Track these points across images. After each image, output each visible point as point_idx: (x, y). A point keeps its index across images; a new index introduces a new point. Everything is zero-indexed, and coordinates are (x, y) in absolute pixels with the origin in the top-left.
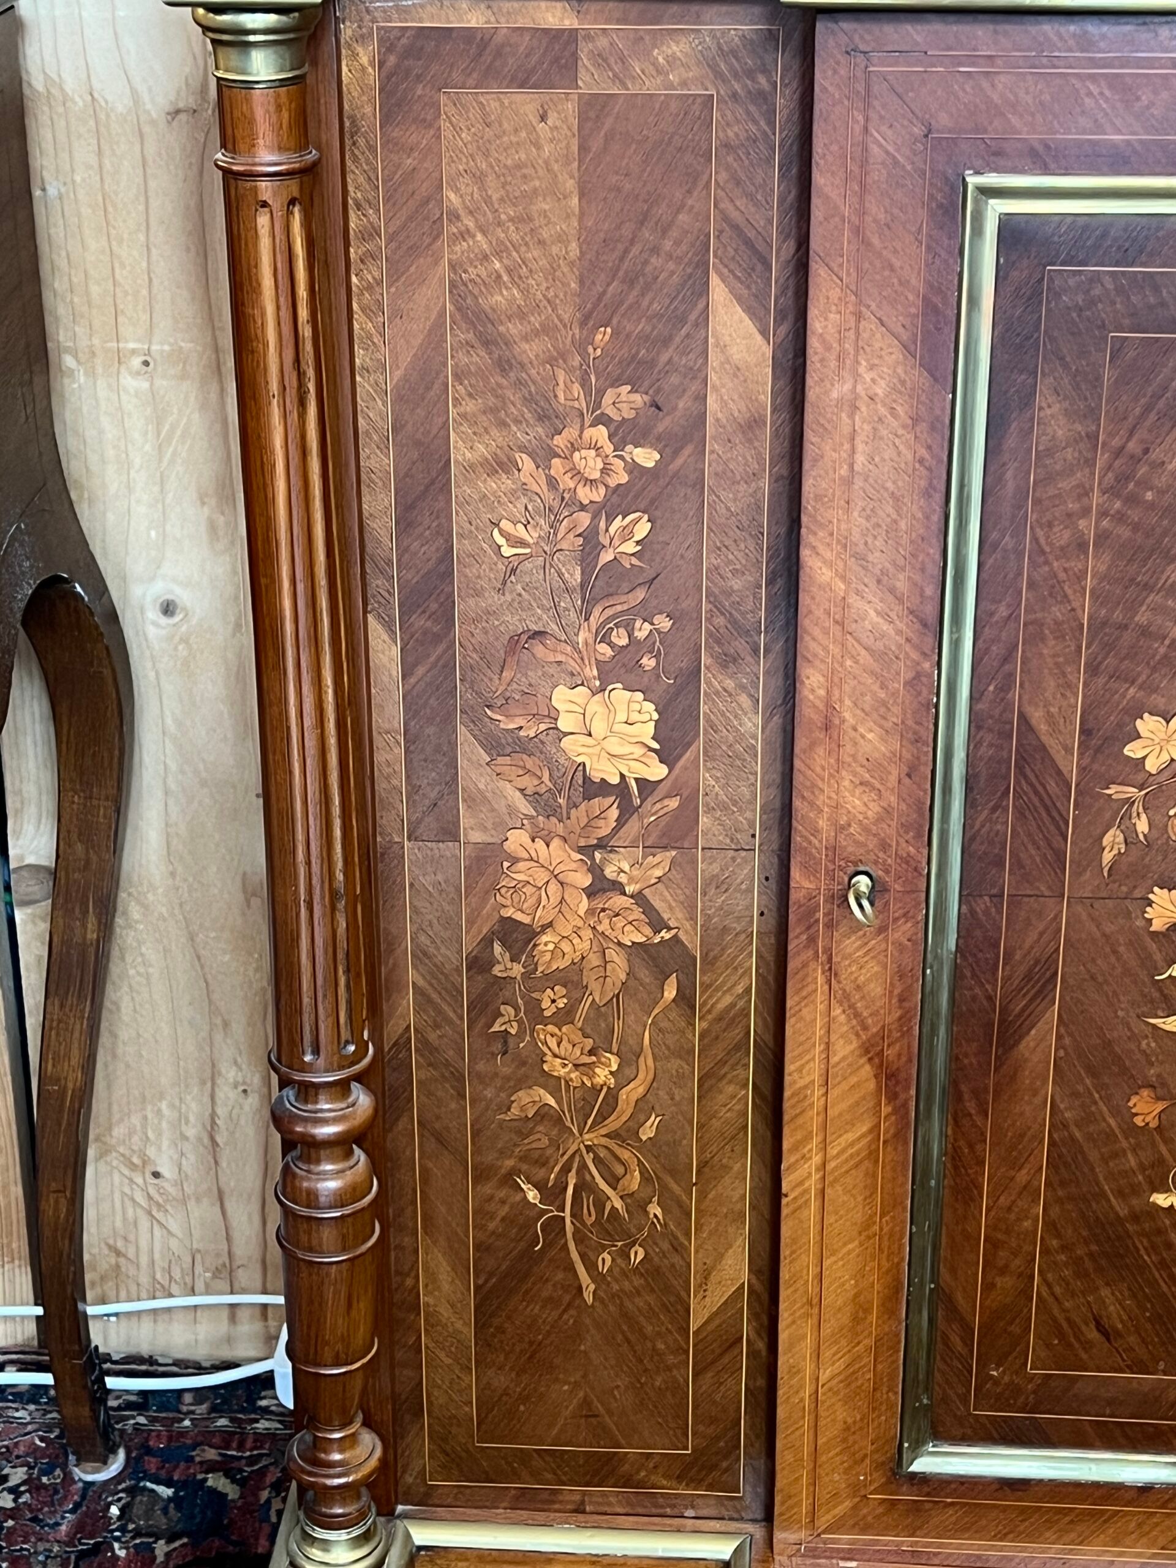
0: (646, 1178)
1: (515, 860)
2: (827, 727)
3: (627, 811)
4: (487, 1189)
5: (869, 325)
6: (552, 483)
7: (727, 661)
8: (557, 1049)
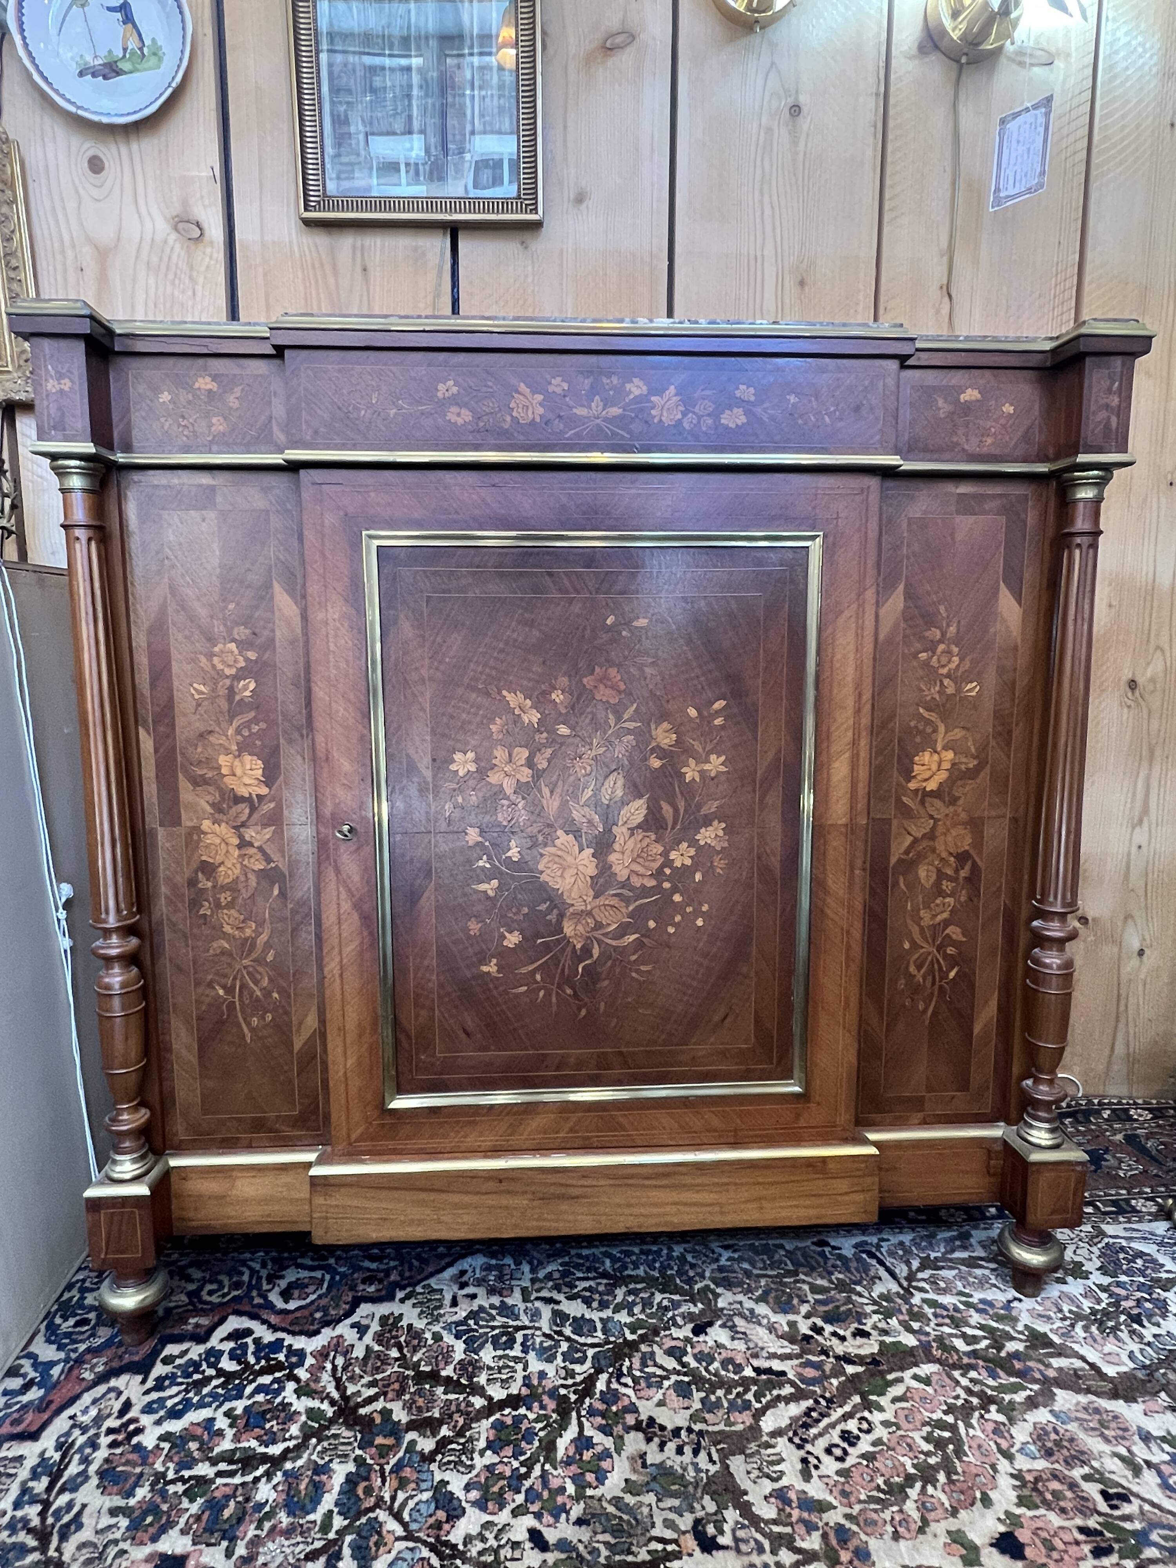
0: (271, 980)
1: (205, 833)
2: (327, 759)
3: (253, 809)
4: (200, 990)
5: (330, 590)
6: (214, 666)
7: (290, 741)
8: (229, 921)
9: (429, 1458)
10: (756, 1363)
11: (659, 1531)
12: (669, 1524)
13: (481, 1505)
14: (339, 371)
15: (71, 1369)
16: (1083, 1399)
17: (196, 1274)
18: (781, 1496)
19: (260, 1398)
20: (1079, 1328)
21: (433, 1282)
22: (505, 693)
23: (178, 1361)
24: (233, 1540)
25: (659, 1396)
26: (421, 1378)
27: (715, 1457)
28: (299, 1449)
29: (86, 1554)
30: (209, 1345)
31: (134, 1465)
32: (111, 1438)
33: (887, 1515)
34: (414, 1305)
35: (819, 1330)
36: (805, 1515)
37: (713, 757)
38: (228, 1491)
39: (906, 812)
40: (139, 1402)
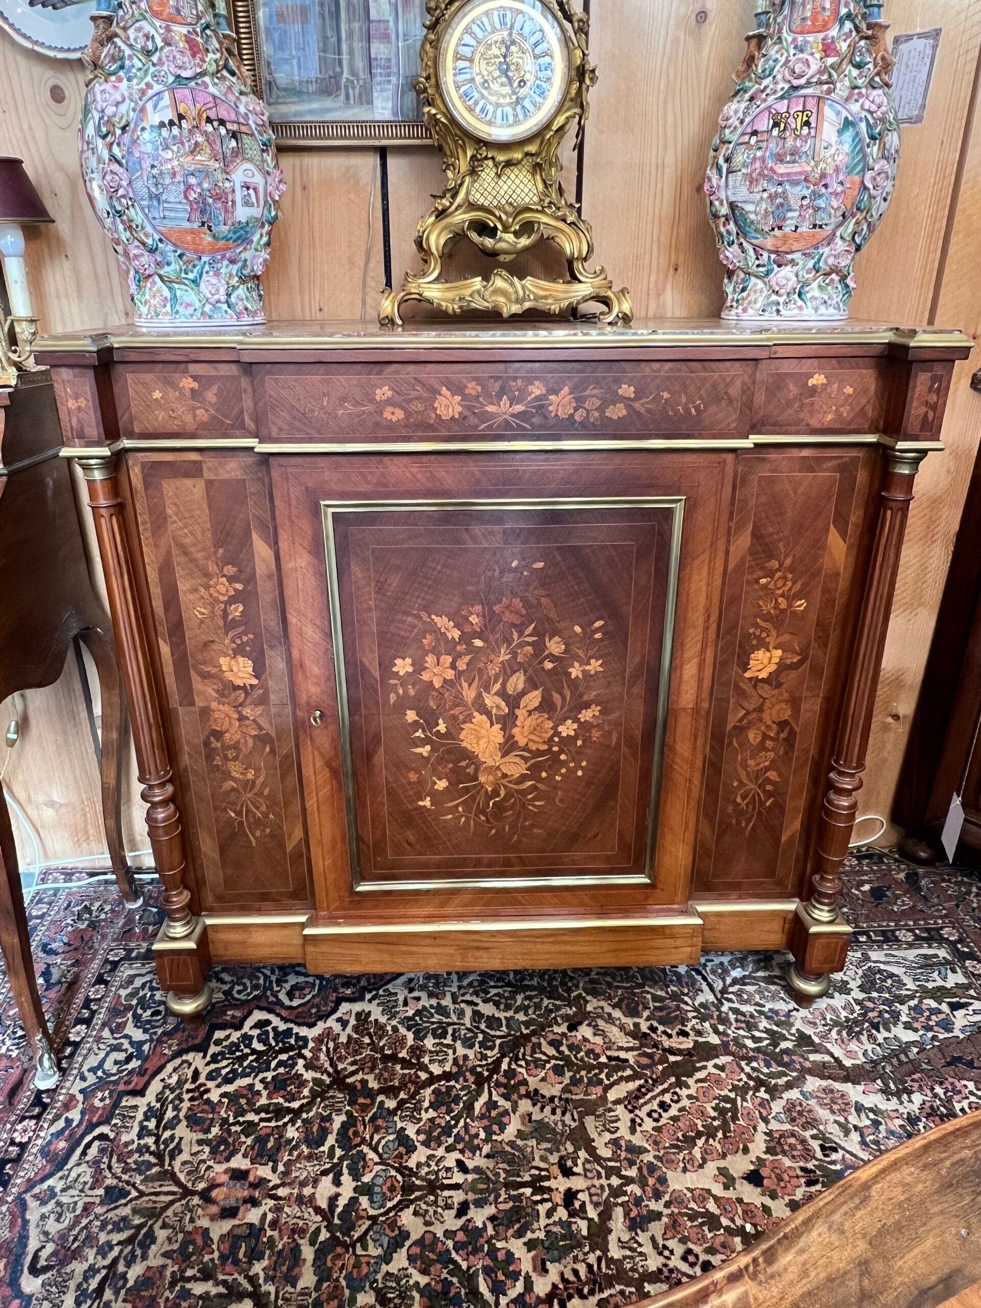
0: (267, 807)
1: (214, 711)
2: (301, 666)
3: (247, 694)
4: (218, 813)
5: (297, 545)
6: (211, 595)
7: (271, 647)
8: (235, 769)
9: (393, 1113)
10: (609, 1053)
11: (537, 1162)
12: (544, 1159)
13: (426, 1144)
14: (296, 380)
15: (155, 1047)
16: (825, 1083)
17: (226, 977)
18: (615, 1143)
19: (281, 1070)
20: (834, 1033)
21: (390, 986)
22: (433, 617)
23: (225, 1043)
24: (275, 1162)
25: (543, 1074)
26: (385, 1058)
27: (576, 1116)
28: (310, 1104)
29: (188, 1168)
30: (243, 1031)
31: (208, 1113)
32: (190, 1095)
33: (681, 1157)
34: (378, 1005)
35: (653, 1029)
36: (629, 1156)
37: (593, 661)
38: (269, 1131)
39: (741, 693)
40: (204, 1072)
